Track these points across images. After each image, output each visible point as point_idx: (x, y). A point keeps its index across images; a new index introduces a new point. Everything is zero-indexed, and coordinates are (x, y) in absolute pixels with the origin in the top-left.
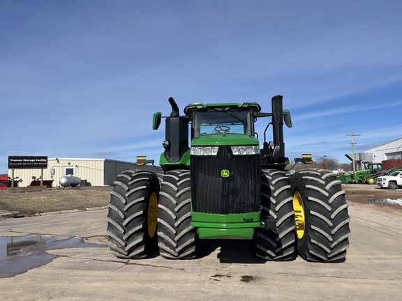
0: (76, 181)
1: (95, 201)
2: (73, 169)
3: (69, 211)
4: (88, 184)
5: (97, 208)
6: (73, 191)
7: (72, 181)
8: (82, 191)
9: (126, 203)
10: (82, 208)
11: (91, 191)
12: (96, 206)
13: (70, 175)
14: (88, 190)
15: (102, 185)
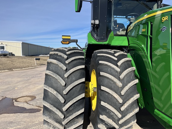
0: (6, 53)
1: (18, 65)
2: (4, 47)
3: (3, 71)
4: (13, 55)
5: (20, 69)
6: (4, 58)
7: (4, 53)
8: (10, 59)
9: (66, 86)
10: (10, 69)
11: (16, 59)
12: (19, 68)
13: (2, 50)
14: (13, 58)
15: (21, 55)
